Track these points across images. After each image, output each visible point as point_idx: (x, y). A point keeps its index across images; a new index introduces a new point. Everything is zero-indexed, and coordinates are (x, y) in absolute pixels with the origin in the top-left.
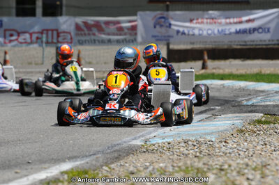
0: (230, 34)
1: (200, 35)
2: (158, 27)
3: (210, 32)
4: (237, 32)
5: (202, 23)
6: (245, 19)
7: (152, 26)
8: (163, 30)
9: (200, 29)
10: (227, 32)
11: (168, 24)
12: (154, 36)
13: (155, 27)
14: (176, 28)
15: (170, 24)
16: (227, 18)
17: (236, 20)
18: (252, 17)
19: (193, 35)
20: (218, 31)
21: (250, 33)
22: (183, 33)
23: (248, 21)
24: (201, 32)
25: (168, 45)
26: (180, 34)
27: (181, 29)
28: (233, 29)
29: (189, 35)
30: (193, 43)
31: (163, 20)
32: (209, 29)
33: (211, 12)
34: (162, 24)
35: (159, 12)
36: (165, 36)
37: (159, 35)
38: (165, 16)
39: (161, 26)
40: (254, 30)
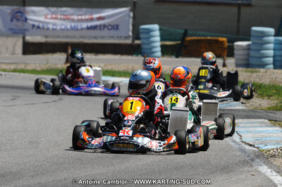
0: (82, 29)
1: (54, 29)
2: (15, 20)
3: (63, 27)
4: (89, 28)
5: (56, 18)
6: (96, 16)
7: (9, 20)
8: (19, 24)
9: (54, 24)
10: (79, 28)
11: (24, 19)
12: (11, 29)
13: (12, 20)
14: (32, 23)
15: (26, 19)
16: (79, 15)
17: (87, 17)
18: (102, 15)
19: (48, 29)
20: (71, 26)
21: (100, 29)
22: (38, 27)
23: (99, 19)
24: (55, 27)
25: (24, 38)
26: (35, 28)
27: (36, 24)
28: (85, 25)
29: (43, 28)
30: (47, 37)
31: (19, 14)
32: (63, 24)
33: (64, 9)
34: (19, 18)
35: (16, 7)
36: (21, 30)
37: (16, 28)
38: (22, 10)
39: (18, 20)
40: (104, 26)
